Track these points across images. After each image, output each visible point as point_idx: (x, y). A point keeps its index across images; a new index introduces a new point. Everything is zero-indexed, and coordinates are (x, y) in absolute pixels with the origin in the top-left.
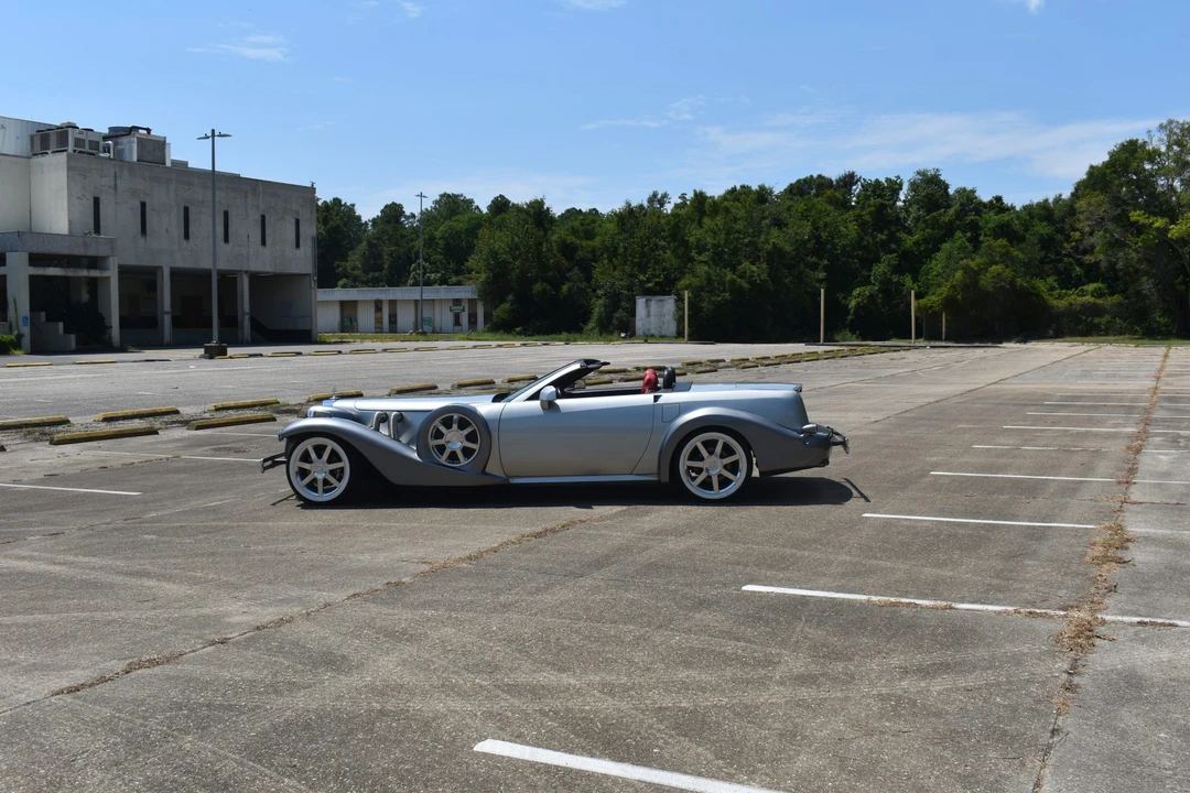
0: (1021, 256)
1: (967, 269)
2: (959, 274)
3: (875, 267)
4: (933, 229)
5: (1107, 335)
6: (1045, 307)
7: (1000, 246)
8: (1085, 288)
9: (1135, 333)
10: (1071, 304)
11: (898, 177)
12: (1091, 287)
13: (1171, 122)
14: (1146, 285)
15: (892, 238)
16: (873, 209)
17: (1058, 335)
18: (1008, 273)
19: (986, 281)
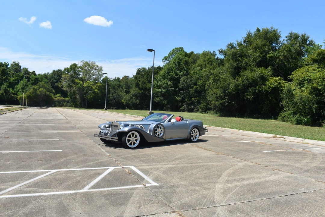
0: (47, 87)
1: (34, 89)
2: (32, 90)
3: (3, 86)
4: (18, 77)
5: (66, 107)
6: (52, 99)
7: (42, 84)
8: (57, 95)
9: (73, 107)
10: (58, 99)
11: (8, 62)
12: (58, 95)
13: (83, 61)
14: (78, 96)
15: (7, 78)
16: (1, 70)
17: (55, 106)
18: (44, 90)
19: (38, 92)
